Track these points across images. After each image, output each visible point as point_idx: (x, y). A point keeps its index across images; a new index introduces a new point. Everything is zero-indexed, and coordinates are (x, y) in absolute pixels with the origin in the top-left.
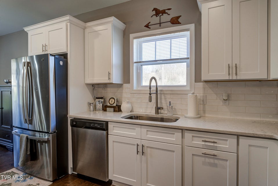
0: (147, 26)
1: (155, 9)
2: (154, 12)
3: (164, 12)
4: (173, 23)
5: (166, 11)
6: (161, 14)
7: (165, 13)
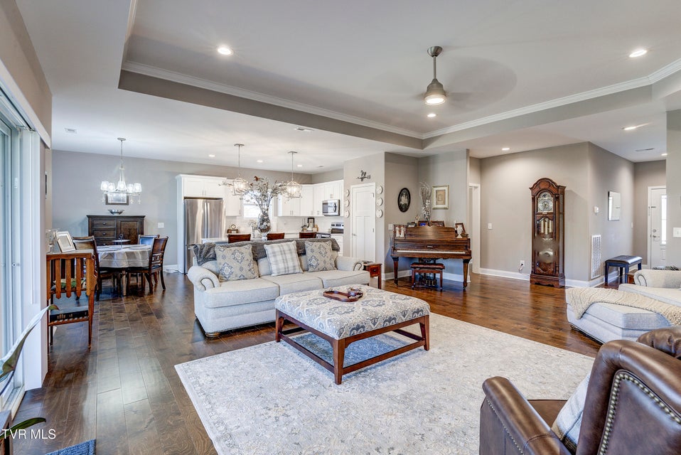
1: (255, 177)
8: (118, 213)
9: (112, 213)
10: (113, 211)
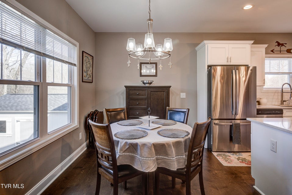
0: (272, 51)
1: (277, 42)
2: (277, 44)
3: (282, 45)
4: (288, 52)
5: (284, 45)
6: (281, 46)
7: (284, 46)
8: (148, 83)
9: (144, 83)
10: (145, 82)
